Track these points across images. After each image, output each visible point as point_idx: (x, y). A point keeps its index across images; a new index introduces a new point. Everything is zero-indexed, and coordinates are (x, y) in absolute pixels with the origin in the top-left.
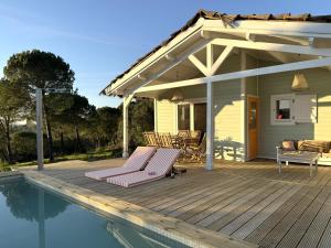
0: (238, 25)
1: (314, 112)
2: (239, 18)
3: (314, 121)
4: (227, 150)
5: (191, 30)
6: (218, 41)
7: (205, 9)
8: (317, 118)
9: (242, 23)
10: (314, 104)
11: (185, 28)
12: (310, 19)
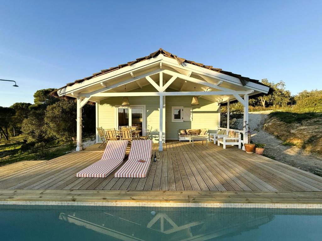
0: (186, 65)
1: (191, 115)
2: (186, 61)
3: (191, 120)
4: (155, 137)
5: (153, 60)
6: (167, 72)
7: (165, 50)
8: (192, 119)
9: (188, 65)
10: (191, 112)
11: (149, 58)
12: (222, 72)
